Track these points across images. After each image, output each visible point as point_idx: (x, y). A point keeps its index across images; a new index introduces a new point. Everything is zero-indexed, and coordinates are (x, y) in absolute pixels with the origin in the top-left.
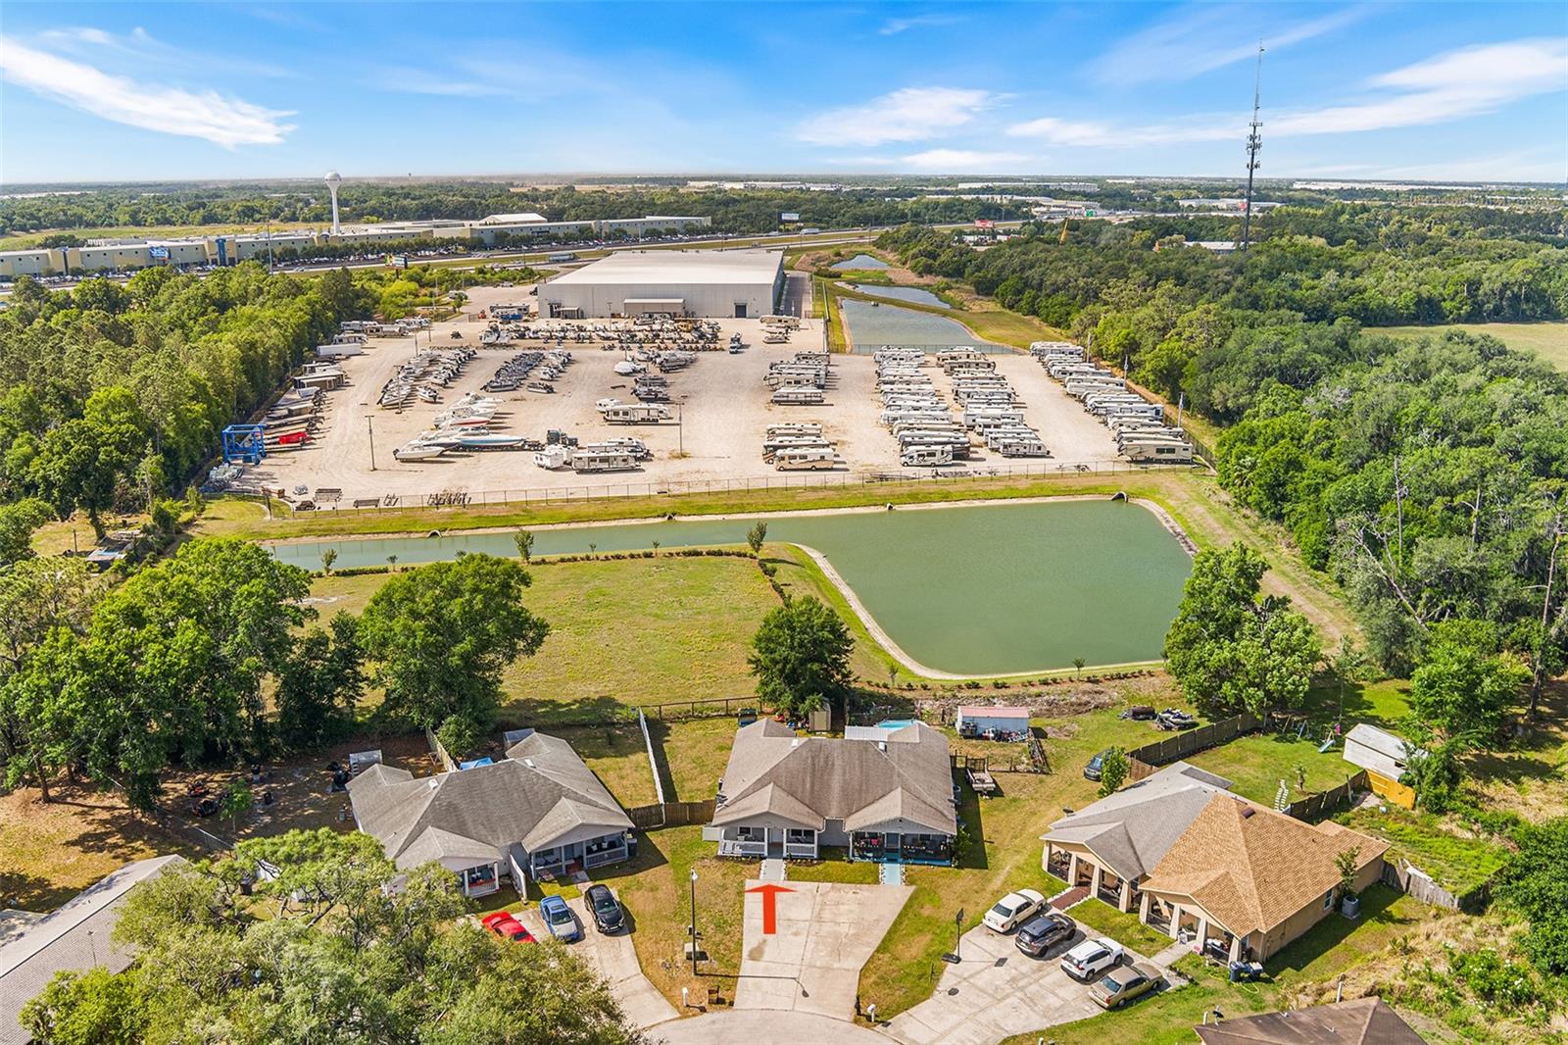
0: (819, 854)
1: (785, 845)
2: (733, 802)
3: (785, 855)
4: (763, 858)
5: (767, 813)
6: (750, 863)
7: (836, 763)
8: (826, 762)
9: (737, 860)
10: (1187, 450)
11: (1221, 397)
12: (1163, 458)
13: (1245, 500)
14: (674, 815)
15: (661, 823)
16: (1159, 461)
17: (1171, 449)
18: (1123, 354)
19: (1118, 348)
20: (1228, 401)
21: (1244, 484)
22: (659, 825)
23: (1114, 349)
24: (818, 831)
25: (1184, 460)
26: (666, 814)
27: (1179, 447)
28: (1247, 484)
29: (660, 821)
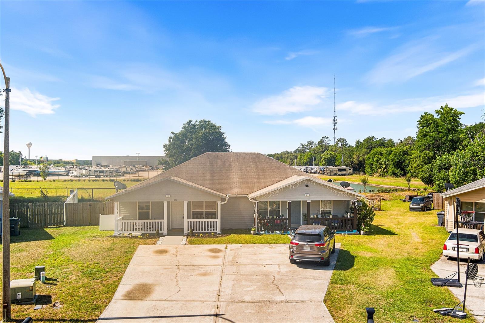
0: (222, 230)
1: (186, 221)
4: (161, 236)
10: (350, 169)
11: (357, 157)
12: (341, 173)
13: (384, 175)
14: (76, 216)
15: (61, 222)
16: (339, 175)
17: (344, 170)
18: (309, 162)
19: (308, 160)
20: (360, 158)
21: (382, 170)
22: (59, 225)
23: (306, 160)
24: (221, 202)
25: (349, 174)
26: (66, 214)
27: (347, 169)
28: (384, 170)
29: (61, 221)
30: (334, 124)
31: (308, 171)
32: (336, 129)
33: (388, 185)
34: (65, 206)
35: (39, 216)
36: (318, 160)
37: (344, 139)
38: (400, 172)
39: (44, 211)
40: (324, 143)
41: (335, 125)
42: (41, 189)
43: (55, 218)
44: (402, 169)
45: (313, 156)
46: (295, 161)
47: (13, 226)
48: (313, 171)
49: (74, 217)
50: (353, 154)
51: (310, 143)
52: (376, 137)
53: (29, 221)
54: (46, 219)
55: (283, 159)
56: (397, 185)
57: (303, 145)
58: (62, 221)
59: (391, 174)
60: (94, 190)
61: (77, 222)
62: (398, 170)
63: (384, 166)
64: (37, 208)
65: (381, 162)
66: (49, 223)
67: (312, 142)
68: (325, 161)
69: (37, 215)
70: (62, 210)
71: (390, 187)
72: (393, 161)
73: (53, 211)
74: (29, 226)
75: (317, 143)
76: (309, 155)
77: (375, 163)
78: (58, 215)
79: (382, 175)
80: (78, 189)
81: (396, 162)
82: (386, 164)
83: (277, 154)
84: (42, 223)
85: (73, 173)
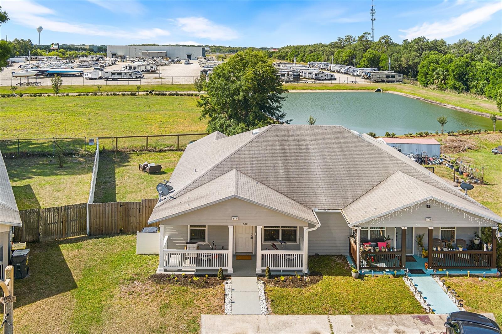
0: (309, 268)
1: (259, 253)
2: (183, 193)
3: (259, 270)
4: (225, 277)
5: (234, 200)
6: (207, 285)
7: (311, 147)
8: (299, 147)
9: (186, 280)
10: (400, 76)
11: (406, 60)
12: (390, 79)
13: (443, 87)
14: (102, 221)
15: (82, 231)
16: (388, 82)
17: (393, 77)
18: (349, 60)
19: (347, 57)
20: (409, 62)
21: (440, 82)
22: (80, 235)
23: (345, 58)
24: (309, 228)
25: (398, 81)
26: (90, 219)
27: (397, 75)
28: (441, 81)
29: (82, 229)
30: (372, 14)
31: (349, 73)
32: (374, 19)
33: (451, 104)
34: (89, 208)
35: (53, 225)
36: (359, 59)
37: (388, 37)
38: (462, 87)
39: (60, 217)
40: (365, 39)
41: (373, 16)
42: (54, 139)
43: (74, 226)
44: (465, 83)
45: (353, 53)
46: (332, 58)
47: (19, 264)
48: (355, 74)
49: (99, 222)
50: (401, 57)
51: (349, 38)
52: (426, 39)
53: (40, 234)
54: (63, 228)
55: (317, 52)
56: (464, 105)
57: (340, 40)
58: (84, 229)
59: (451, 88)
60: (118, 139)
61: (104, 229)
62: (460, 84)
63: (442, 77)
64: (52, 215)
65: (438, 71)
66: (67, 233)
67: (351, 37)
68: (368, 61)
69: (52, 224)
70: (84, 214)
71: (455, 108)
72: (453, 72)
73: (72, 216)
74: (41, 240)
75: (357, 39)
76: (348, 52)
77: (430, 73)
78: (78, 222)
79: (441, 89)
80: (99, 138)
81: (457, 73)
82: (443, 75)
83: (310, 45)
84: (57, 234)
85: (87, 75)
